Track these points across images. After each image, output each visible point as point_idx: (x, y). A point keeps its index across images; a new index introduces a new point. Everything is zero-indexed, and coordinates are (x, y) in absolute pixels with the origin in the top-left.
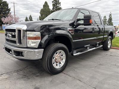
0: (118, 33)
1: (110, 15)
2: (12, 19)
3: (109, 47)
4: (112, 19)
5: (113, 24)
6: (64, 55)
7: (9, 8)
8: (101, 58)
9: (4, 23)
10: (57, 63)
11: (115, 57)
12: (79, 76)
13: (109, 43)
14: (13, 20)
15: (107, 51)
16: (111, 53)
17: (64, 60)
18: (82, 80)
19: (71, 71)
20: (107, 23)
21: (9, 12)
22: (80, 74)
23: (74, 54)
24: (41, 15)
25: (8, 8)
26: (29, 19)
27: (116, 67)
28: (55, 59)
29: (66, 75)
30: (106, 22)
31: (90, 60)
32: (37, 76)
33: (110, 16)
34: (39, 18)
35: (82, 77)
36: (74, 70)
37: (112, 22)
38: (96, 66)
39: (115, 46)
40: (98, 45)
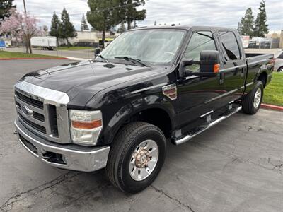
0: (279, 57)
1: (263, 5)
2: (21, 22)
3: (256, 105)
4: (265, 15)
5: (268, 27)
6: (155, 149)
8: (237, 140)
10: (141, 167)
11: (270, 136)
12: (190, 196)
13: (256, 96)
14: (23, 24)
15: (252, 116)
16: (261, 122)
17: (155, 160)
18: (195, 206)
19: (171, 183)
20: (254, 27)
21: (10, 3)
22: (190, 190)
23: (178, 142)
24: (91, 9)
26: (62, 19)
27: (269, 166)
28: (134, 160)
29: (160, 194)
30: (251, 22)
31: (212, 146)
32: (97, 199)
33: (262, 8)
34: (86, 17)
35: (195, 198)
36: (178, 179)
37: (266, 23)
38: (226, 166)
39: (270, 100)
40: (230, 107)
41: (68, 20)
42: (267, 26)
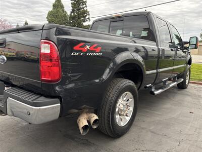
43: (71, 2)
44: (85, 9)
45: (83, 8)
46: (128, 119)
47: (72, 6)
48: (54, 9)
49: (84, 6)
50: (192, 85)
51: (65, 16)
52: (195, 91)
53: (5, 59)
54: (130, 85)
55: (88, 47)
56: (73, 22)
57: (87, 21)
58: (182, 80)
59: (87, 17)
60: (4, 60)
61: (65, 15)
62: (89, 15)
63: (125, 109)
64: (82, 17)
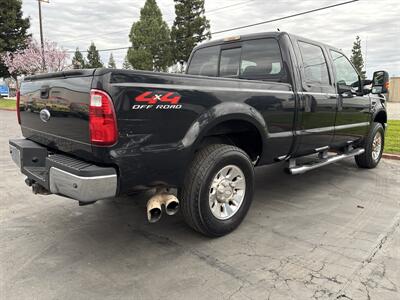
1: (357, 46)
7: (23, 17)
9: (11, 71)
21: (23, 31)
25: (20, 15)
33: (357, 50)
37: (363, 70)
41: (98, 59)
42: (364, 73)
43: (175, 3)
44: (201, 16)
45: (198, 14)
46: (235, 209)
47: (176, 12)
48: (142, 18)
49: (200, 9)
50: (389, 161)
51: (163, 30)
52: (389, 173)
53: (49, 114)
54: (236, 156)
55: (158, 97)
56: (178, 42)
57: (204, 39)
58: (362, 151)
59: (205, 32)
60: (46, 115)
61: (163, 28)
62: (209, 27)
63: (228, 193)
64: (195, 32)
